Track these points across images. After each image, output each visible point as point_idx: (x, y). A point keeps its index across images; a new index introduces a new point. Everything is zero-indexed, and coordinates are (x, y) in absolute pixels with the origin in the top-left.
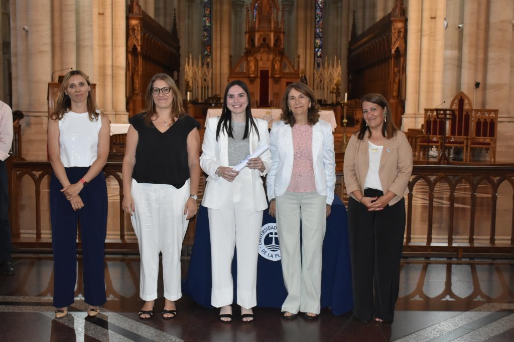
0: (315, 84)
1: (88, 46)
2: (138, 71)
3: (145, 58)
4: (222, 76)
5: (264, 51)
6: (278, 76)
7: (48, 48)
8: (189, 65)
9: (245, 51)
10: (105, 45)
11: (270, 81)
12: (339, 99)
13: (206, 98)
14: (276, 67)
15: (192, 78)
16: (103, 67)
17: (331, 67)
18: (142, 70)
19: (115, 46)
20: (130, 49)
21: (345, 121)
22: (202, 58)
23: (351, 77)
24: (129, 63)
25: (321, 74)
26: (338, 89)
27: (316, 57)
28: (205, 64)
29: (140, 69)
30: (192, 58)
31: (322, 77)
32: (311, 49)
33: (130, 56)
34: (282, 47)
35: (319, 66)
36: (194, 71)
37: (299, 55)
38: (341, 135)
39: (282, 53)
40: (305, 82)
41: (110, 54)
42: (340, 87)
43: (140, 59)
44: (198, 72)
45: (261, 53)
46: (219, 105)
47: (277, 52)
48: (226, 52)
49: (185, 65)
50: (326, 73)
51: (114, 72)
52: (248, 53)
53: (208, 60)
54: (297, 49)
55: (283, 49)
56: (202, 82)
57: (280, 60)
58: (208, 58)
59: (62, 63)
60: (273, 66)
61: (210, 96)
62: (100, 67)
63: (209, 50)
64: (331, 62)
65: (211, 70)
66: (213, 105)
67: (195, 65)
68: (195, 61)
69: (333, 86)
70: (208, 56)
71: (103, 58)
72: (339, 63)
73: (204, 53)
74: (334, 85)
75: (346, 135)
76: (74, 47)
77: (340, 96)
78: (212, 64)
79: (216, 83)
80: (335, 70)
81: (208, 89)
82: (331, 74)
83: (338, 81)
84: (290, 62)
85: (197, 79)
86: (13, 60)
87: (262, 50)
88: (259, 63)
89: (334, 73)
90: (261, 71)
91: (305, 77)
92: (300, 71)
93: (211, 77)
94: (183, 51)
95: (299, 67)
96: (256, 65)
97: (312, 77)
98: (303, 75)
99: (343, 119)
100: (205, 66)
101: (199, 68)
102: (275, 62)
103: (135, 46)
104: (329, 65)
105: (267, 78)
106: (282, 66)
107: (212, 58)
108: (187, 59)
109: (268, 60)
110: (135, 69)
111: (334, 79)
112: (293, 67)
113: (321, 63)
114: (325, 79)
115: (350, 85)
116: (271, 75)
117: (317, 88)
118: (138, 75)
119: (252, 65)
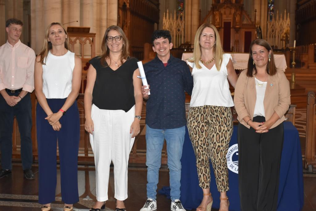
0: (268, 33)
1: (89, 4)
2: (127, 23)
3: (132, 13)
4: (192, 26)
5: (227, 7)
6: (238, 26)
7: (59, 6)
8: (166, 18)
9: (212, 7)
10: (101, 3)
11: (232, 30)
12: (288, 45)
13: (180, 45)
14: (237, 19)
15: (168, 28)
16: (99, 20)
17: (281, 19)
18: (130, 23)
19: (109, 4)
20: (121, 6)
21: (294, 63)
22: (176, 12)
23: (298, 27)
24: (120, 17)
25: (273, 25)
26: (287, 37)
27: (269, 11)
28: (179, 17)
29: (129, 22)
30: (169, 12)
31: (274, 27)
32: (265, 5)
33: (121, 11)
34: (242, 3)
35: (271, 18)
36: (170, 23)
37: (256, 10)
38: (290, 75)
39: (241, 8)
40: (260, 31)
41: (105, 10)
42: (289, 36)
43: (129, 14)
44: (174, 23)
45: (225, 8)
46: (190, 50)
47: (238, 7)
48: (196, 8)
49: (163, 18)
50: (277, 24)
51: (108, 24)
52: (214, 8)
53: (182, 14)
54: (253, 4)
55: (243, 5)
56: (176, 32)
57: (240, 13)
58: (181, 13)
59: (69, 17)
60: (234, 19)
61: (183, 43)
62: (97, 20)
63: (182, 6)
64: (281, 15)
65: (184, 22)
66: (185, 50)
67: (171, 18)
68: (171, 14)
69: (283, 35)
70: (181, 11)
71: (100, 12)
72: (288, 16)
73: (178, 9)
74: (284, 33)
75: (295, 75)
76: (79, 5)
77: (288, 43)
78: (185, 17)
79: (187, 32)
80: (285, 21)
81: (181, 37)
82: (281, 25)
83: (287, 31)
84: (248, 16)
85: (173, 30)
86: (32, 15)
87: (226, 5)
88: (223, 16)
89: (283, 24)
90: (225, 23)
91: (260, 27)
92: (256, 22)
93: (183, 27)
94: (161, 7)
95: (255, 20)
96: (221, 19)
97: (266, 27)
98: (259, 26)
99: (292, 62)
100: (179, 19)
101: (174, 20)
102: (236, 15)
103: (124, 3)
104: (279, 17)
105: (230, 28)
106: (242, 19)
107: (185, 13)
108: (165, 14)
109: (230, 14)
110: (124, 21)
111: (284, 29)
112: (250, 19)
113: (273, 16)
114: (276, 29)
115: (297, 34)
116: (233, 26)
117: (270, 36)
118: (127, 27)
119: (217, 17)
